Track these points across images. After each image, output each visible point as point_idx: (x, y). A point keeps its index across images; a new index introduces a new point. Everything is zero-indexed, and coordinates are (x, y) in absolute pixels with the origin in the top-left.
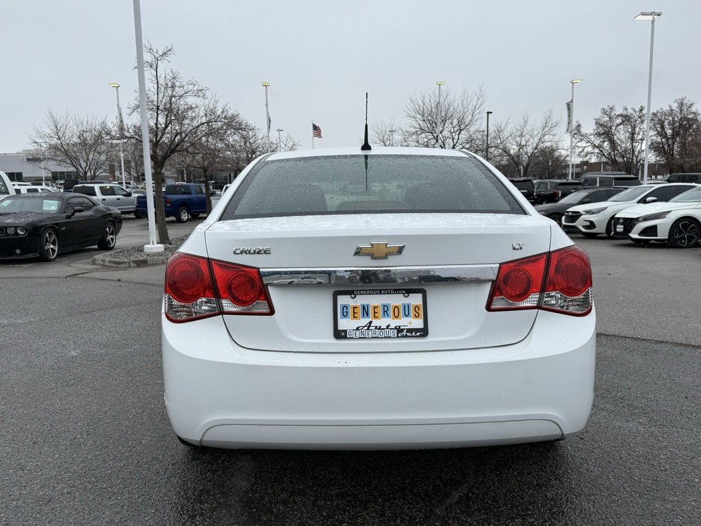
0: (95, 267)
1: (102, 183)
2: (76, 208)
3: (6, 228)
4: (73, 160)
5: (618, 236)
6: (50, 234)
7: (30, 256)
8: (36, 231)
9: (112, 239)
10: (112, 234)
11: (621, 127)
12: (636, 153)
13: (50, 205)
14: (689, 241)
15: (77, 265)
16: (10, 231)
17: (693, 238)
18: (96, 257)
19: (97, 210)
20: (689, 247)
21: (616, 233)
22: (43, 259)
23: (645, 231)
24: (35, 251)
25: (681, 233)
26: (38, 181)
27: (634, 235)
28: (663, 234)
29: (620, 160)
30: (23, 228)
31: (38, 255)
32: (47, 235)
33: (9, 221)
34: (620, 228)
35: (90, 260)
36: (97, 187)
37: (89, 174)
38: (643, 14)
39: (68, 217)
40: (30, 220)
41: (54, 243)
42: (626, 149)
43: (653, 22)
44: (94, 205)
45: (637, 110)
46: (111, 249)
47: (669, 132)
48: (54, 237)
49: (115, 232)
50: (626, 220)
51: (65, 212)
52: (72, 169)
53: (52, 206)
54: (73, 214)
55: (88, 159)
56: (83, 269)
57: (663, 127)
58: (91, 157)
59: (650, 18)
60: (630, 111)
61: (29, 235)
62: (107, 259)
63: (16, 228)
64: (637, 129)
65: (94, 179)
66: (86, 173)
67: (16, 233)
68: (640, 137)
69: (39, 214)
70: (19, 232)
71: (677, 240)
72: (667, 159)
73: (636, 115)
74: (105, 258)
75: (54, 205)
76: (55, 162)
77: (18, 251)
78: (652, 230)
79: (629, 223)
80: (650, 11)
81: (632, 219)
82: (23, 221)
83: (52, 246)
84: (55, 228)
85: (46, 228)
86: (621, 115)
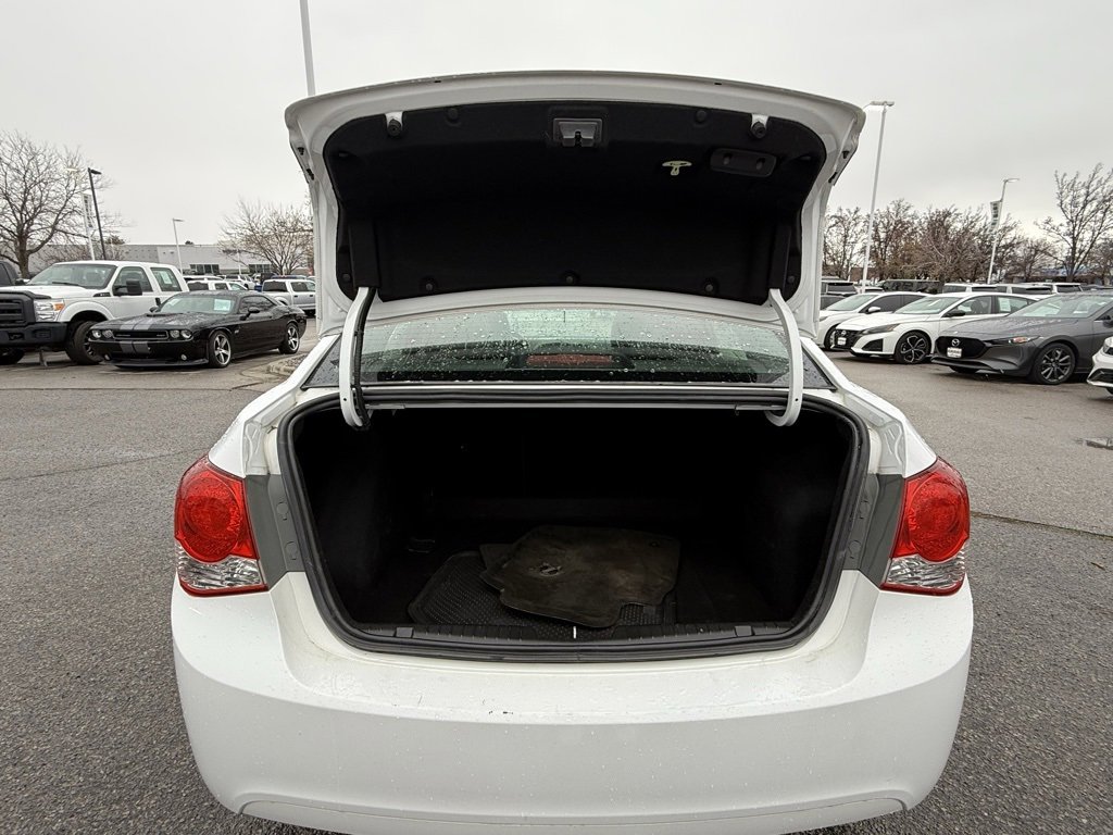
0: (269, 376)
1: (295, 278)
2: (252, 309)
3: (169, 331)
4: (267, 252)
5: (839, 349)
6: (220, 338)
7: (197, 362)
8: (203, 335)
9: (295, 342)
10: (295, 336)
11: (835, 228)
12: (848, 257)
13: (222, 305)
14: (916, 357)
15: (250, 374)
16: (175, 335)
17: (920, 353)
18: (271, 364)
19: (278, 310)
20: (915, 363)
21: (837, 346)
22: (213, 365)
23: (868, 346)
24: (204, 357)
25: (908, 347)
26: (233, 275)
27: (858, 349)
28: (889, 349)
29: (831, 263)
30: (188, 332)
31: (207, 361)
32: (217, 339)
33: (172, 323)
34: (842, 341)
35: (264, 368)
36: (288, 283)
37: (284, 268)
38: (874, 104)
39: (243, 319)
40: (197, 322)
41: (226, 348)
42: (837, 251)
43: (884, 113)
44: (274, 304)
45: (853, 211)
46: (295, 352)
47: (883, 235)
48: (225, 341)
49: (299, 334)
50: (849, 332)
51: (238, 313)
52: (267, 262)
53: (224, 307)
54: (248, 315)
55: (283, 252)
56: (255, 378)
57: (876, 230)
58: (286, 250)
59: (881, 108)
60: (845, 212)
61: (196, 339)
62: (283, 367)
63: (180, 331)
64: (850, 231)
65: (290, 273)
66: (281, 267)
67: (181, 337)
68: (853, 240)
69: (209, 315)
70: (184, 335)
71: (903, 355)
72: (878, 264)
73: (851, 217)
74: (279, 366)
75: (226, 304)
76: (249, 255)
77: (184, 357)
78: (878, 344)
79: (853, 336)
80: (881, 101)
81: (856, 332)
82: (189, 323)
83: (224, 351)
84: (228, 331)
85: (216, 331)
86: (835, 217)
